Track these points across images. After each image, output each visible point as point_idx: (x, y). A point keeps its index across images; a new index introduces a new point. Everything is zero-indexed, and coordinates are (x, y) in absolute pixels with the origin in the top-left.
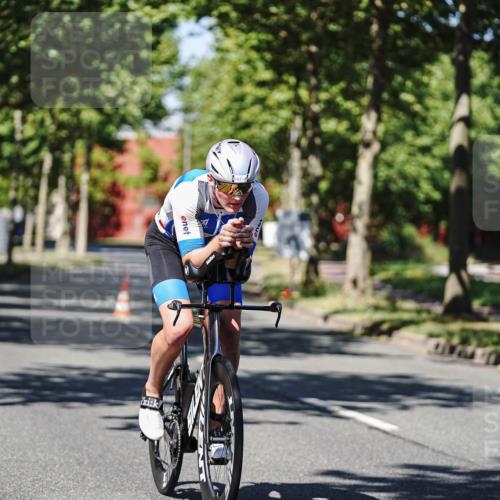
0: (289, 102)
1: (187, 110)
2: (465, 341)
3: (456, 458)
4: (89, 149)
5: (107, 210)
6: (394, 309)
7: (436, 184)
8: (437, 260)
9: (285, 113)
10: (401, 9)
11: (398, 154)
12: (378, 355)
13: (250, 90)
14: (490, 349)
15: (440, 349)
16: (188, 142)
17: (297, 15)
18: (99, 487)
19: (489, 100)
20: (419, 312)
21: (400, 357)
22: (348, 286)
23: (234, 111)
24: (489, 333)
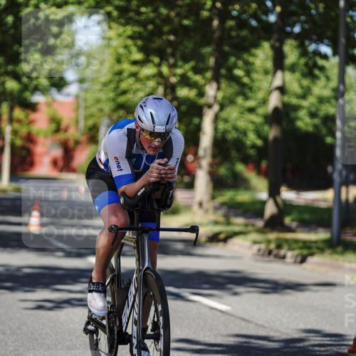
0: (154, 76)
1: (81, 81)
2: (279, 247)
3: (272, 329)
4: (12, 109)
5: (24, 153)
6: (228, 223)
7: (259, 134)
8: (260, 189)
9: (151, 84)
10: (234, 10)
11: (232, 113)
12: (217, 257)
13: (127, 67)
14: (296, 252)
15: (261, 253)
16: (82, 104)
17: (160, 14)
18: (17, 350)
19: (297, 75)
20: (246, 225)
21: (233, 258)
22: (196, 207)
23: (115, 82)
24: (296, 241)
